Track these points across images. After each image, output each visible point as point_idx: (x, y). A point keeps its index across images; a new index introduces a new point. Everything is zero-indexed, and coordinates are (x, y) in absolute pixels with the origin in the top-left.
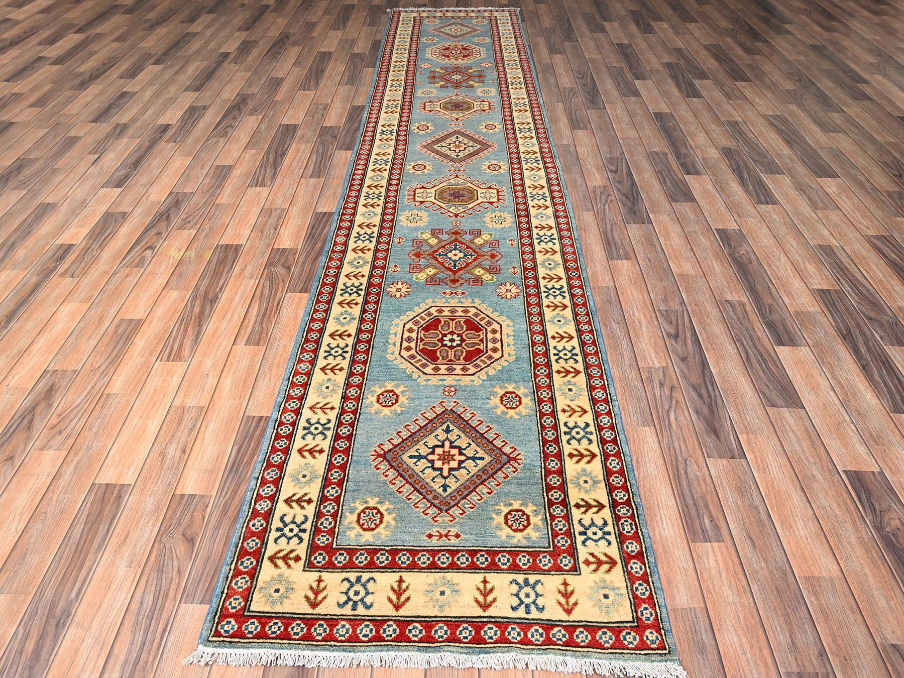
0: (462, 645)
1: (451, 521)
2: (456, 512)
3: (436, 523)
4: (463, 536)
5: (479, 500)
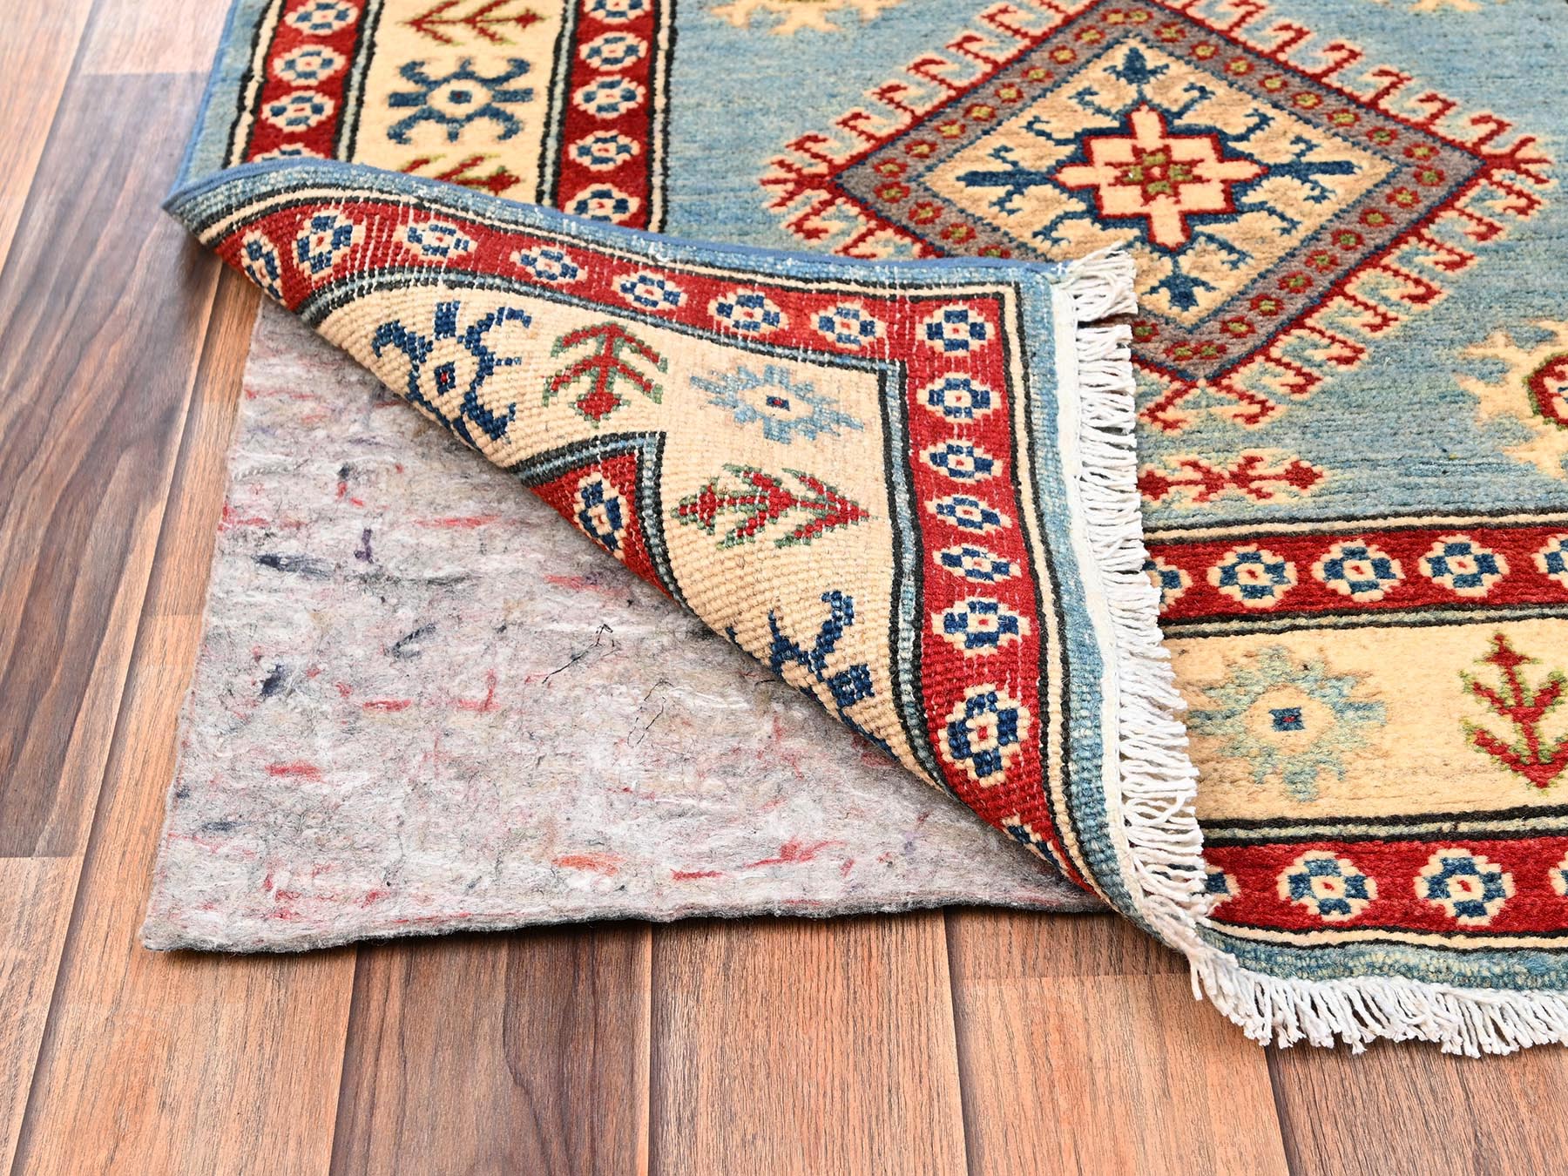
0: (1460, 942)
1: (1252, 419)
2: (1267, 380)
3: (1175, 433)
4: (1329, 476)
5: (1374, 328)
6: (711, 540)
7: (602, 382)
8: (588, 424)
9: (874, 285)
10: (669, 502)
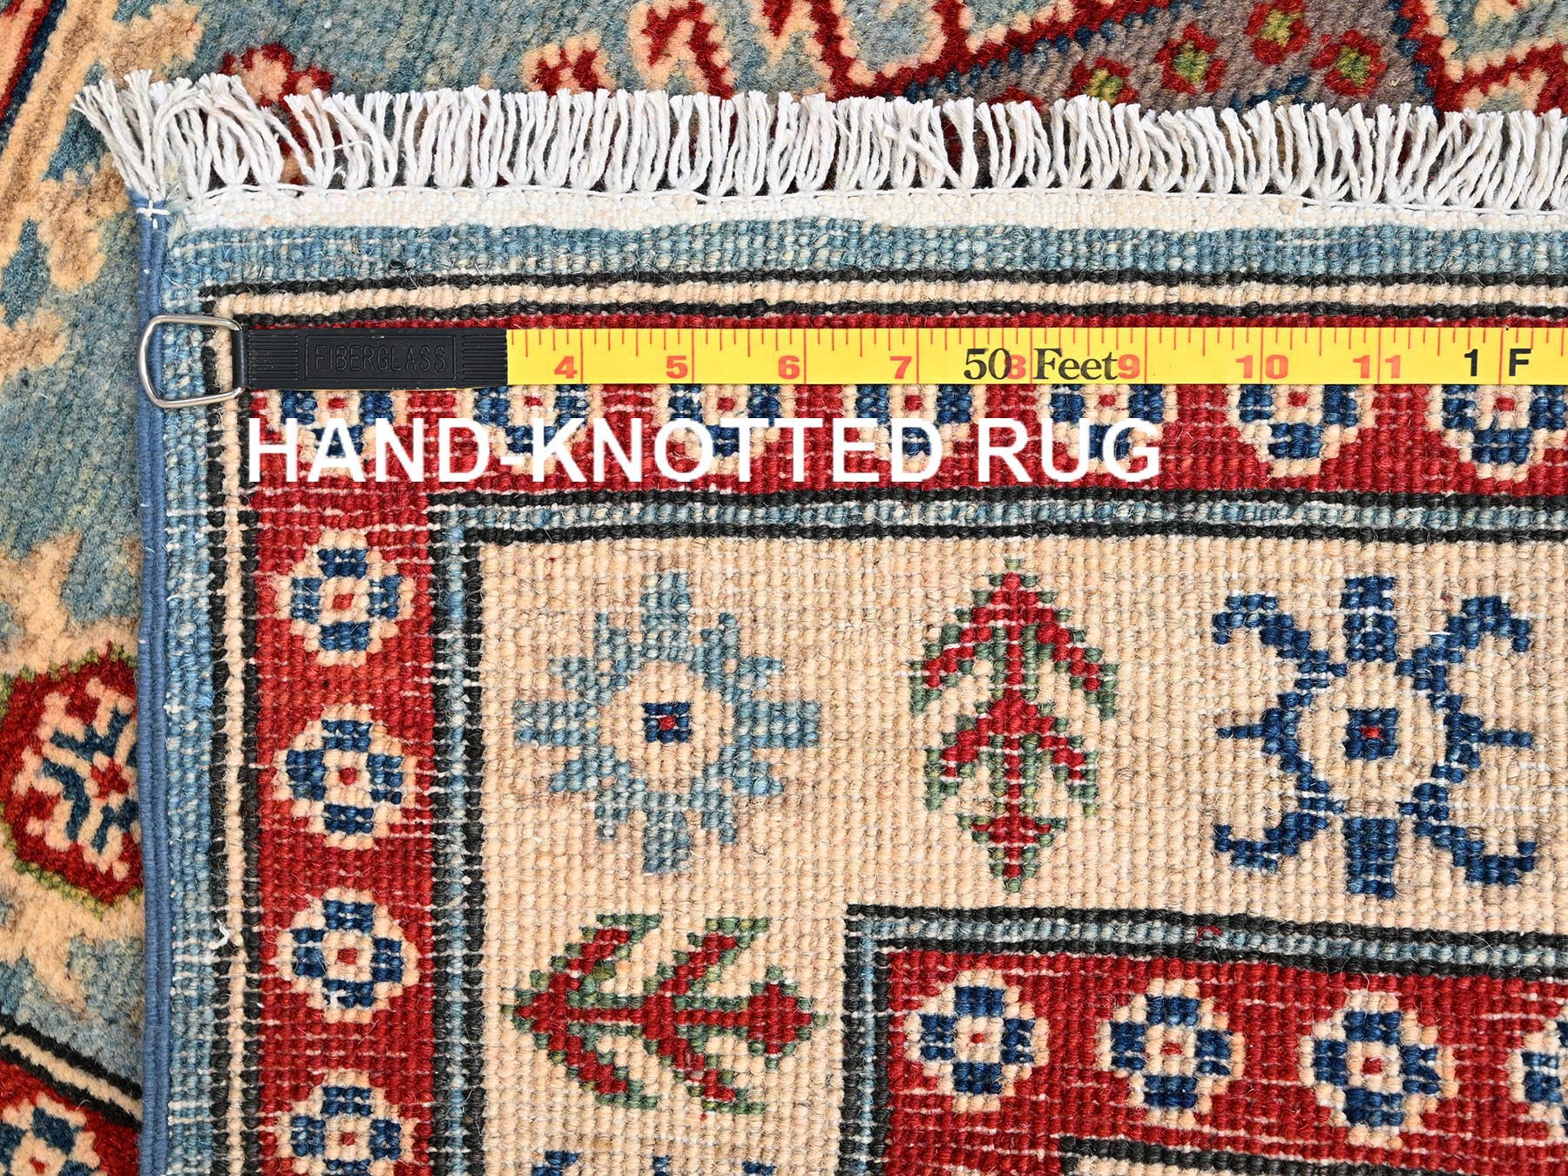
6: (1076, 825)
7: (723, 1018)
8: (820, 1035)
9: (218, 553)
10: (994, 894)
